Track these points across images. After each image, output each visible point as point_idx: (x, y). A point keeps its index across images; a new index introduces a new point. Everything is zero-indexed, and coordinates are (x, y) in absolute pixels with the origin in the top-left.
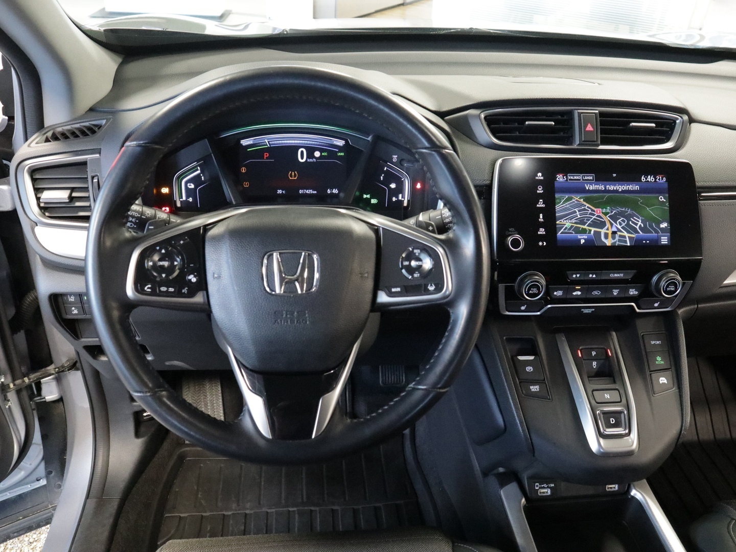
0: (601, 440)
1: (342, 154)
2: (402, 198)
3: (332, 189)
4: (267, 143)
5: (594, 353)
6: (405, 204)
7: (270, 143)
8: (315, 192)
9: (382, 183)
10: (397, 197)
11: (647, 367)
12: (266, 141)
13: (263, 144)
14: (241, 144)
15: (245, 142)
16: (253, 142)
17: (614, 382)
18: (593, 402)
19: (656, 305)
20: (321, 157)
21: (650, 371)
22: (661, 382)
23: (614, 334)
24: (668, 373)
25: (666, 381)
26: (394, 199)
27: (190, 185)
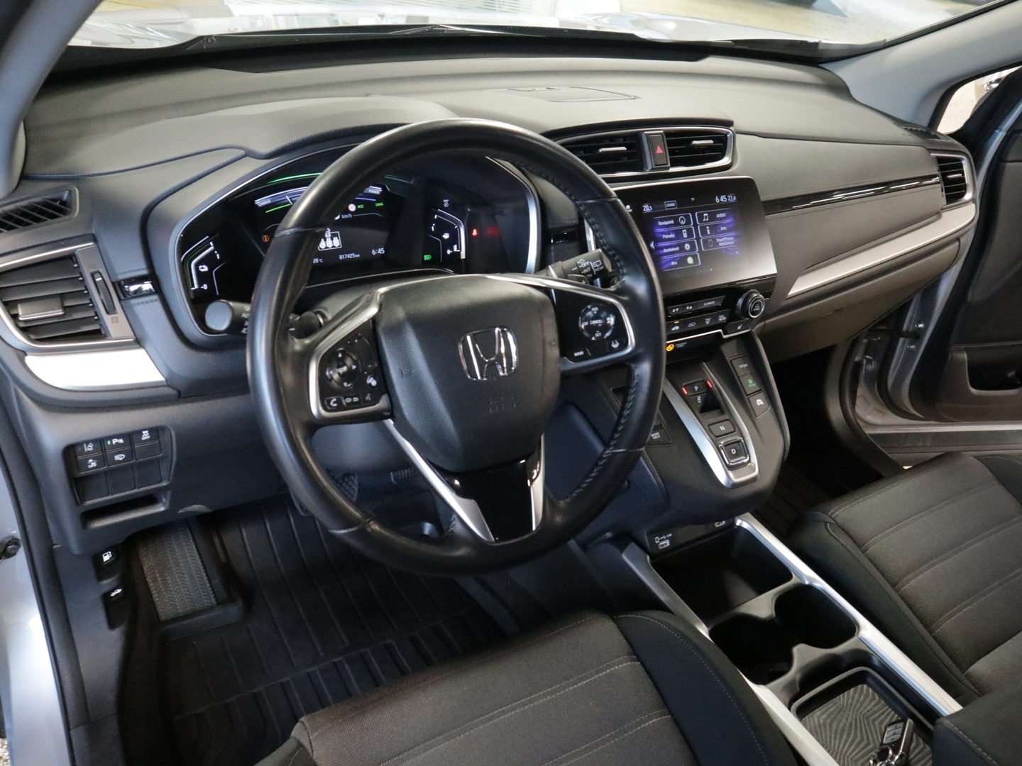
0: (731, 474)
1: (381, 204)
2: (458, 249)
3: (376, 249)
4: (289, 200)
5: (696, 388)
6: (463, 256)
7: (293, 199)
8: (358, 256)
9: (434, 234)
10: (452, 249)
11: (743, 393)
12: (287, 197)
13: (284, 202)
14: (257, 206)
15: (261, 202)
16: (271, 200)
17: (723, 413)
18: (713, 436)
19: (739, 328)
20: (357, 211)
21: (748, 395)
22: (759, 404)
23: (704, 364)
24: (761, 394)
25: (762, 403)
26: (449, 252)
27: (203, 268)
